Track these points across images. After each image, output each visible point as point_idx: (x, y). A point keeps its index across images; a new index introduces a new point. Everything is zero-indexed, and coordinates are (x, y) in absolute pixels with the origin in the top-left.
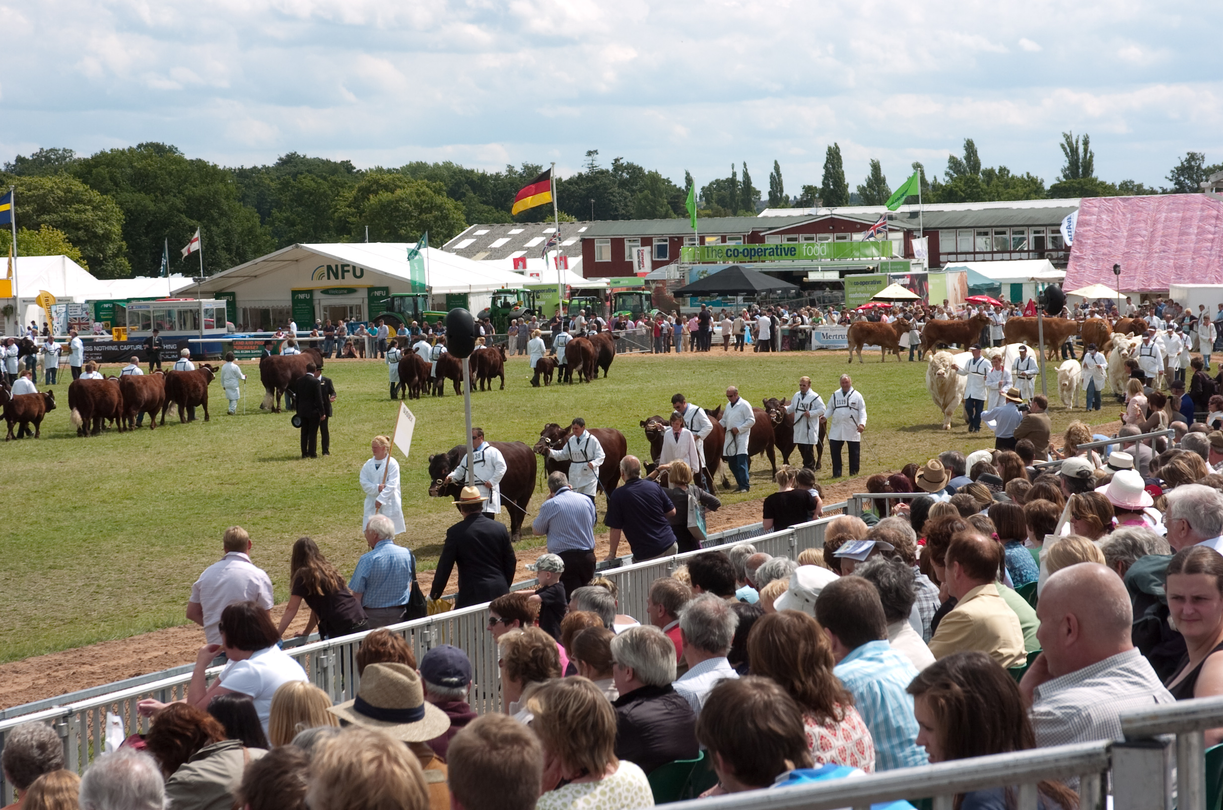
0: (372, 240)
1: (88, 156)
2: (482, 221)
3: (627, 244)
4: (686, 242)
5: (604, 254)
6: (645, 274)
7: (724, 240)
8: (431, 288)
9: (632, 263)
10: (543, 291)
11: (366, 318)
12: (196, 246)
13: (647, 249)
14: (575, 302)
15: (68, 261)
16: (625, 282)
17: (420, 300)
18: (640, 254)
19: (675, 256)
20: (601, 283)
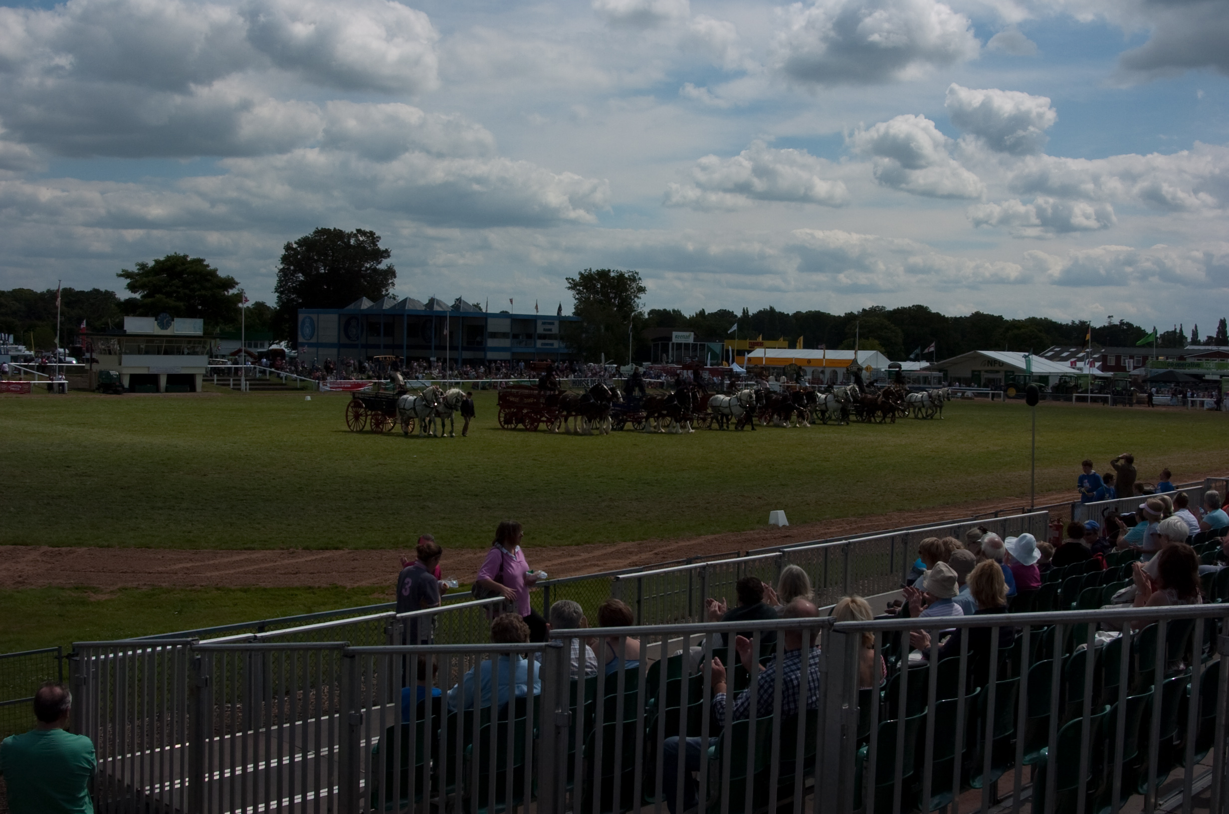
0: (1008, 351)
1: (892, 310)
2: (1058, 345)
3: (1122, 358)
4: (1150, 358)
5: (1112, 362)
6: (1129, 372)
7: (1167, 359)
8: (1033, 372)
9: (1126, 367)
10: (1082, 377)
11: (1002, 384)
12: (932, 349)
13: (1132, 360)
14: (1096, 382)
15: (879, 353)
16: (1120, 374)
17: (1028, 377)
18: (1129, 363)
19: (1144, 365)
20: (1109, 374)
